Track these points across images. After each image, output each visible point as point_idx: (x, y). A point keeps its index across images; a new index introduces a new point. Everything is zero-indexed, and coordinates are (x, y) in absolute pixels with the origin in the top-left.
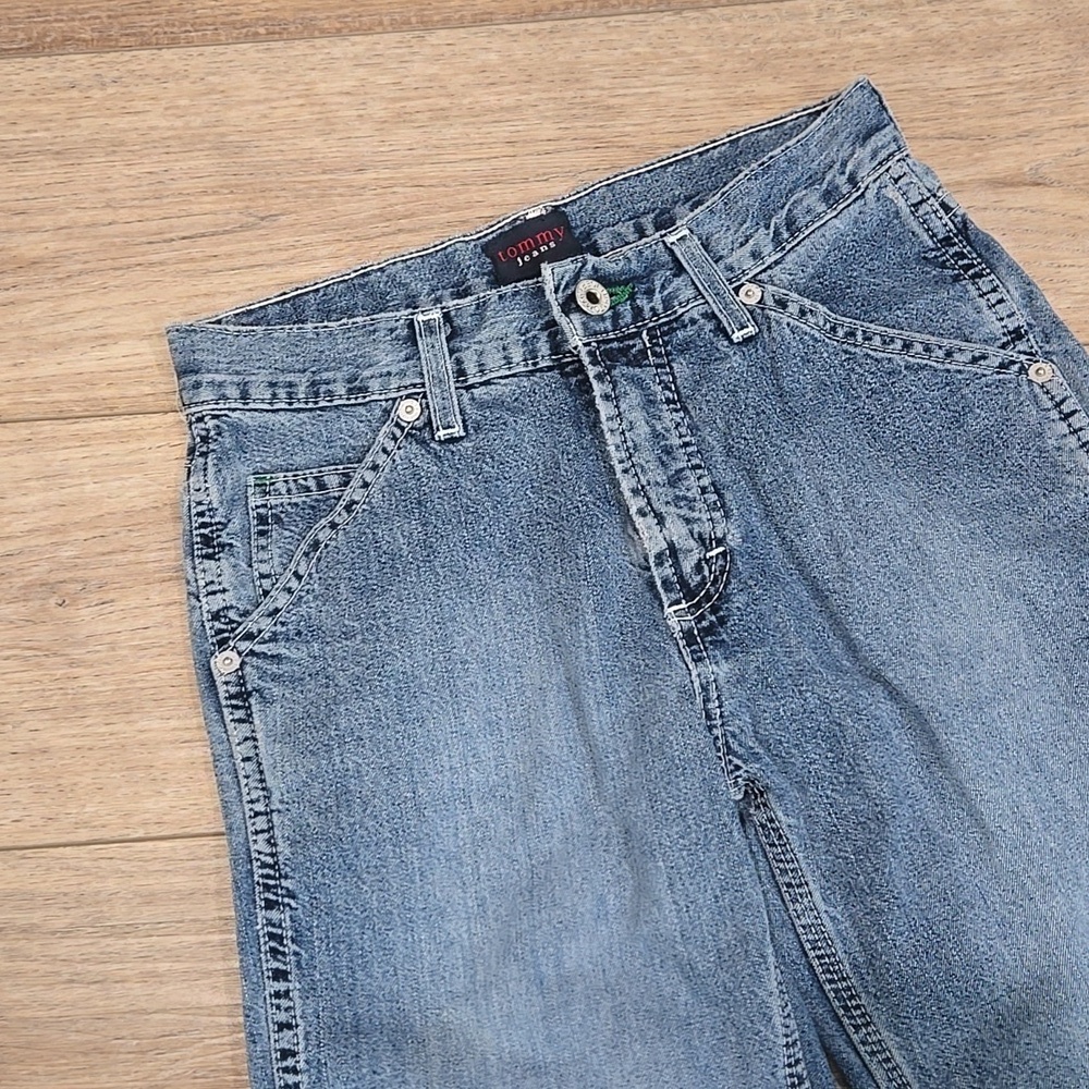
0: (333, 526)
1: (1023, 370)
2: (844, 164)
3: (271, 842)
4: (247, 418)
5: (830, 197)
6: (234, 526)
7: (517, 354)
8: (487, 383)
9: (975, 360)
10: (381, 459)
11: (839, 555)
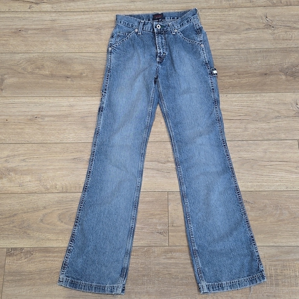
0: (125, 40)
1: (200, 45)
2: (190, 18)
3: (110, 67)
4: (120, 25)
5: (188, 22)
6: (115, 35)
7: (149, 29)
8: (145, 31)
9: (195, 43)
10: (132, 34)
11: (176, 58)
